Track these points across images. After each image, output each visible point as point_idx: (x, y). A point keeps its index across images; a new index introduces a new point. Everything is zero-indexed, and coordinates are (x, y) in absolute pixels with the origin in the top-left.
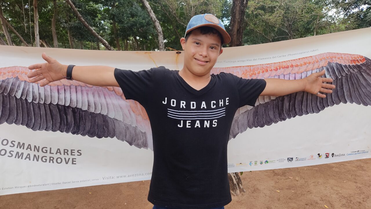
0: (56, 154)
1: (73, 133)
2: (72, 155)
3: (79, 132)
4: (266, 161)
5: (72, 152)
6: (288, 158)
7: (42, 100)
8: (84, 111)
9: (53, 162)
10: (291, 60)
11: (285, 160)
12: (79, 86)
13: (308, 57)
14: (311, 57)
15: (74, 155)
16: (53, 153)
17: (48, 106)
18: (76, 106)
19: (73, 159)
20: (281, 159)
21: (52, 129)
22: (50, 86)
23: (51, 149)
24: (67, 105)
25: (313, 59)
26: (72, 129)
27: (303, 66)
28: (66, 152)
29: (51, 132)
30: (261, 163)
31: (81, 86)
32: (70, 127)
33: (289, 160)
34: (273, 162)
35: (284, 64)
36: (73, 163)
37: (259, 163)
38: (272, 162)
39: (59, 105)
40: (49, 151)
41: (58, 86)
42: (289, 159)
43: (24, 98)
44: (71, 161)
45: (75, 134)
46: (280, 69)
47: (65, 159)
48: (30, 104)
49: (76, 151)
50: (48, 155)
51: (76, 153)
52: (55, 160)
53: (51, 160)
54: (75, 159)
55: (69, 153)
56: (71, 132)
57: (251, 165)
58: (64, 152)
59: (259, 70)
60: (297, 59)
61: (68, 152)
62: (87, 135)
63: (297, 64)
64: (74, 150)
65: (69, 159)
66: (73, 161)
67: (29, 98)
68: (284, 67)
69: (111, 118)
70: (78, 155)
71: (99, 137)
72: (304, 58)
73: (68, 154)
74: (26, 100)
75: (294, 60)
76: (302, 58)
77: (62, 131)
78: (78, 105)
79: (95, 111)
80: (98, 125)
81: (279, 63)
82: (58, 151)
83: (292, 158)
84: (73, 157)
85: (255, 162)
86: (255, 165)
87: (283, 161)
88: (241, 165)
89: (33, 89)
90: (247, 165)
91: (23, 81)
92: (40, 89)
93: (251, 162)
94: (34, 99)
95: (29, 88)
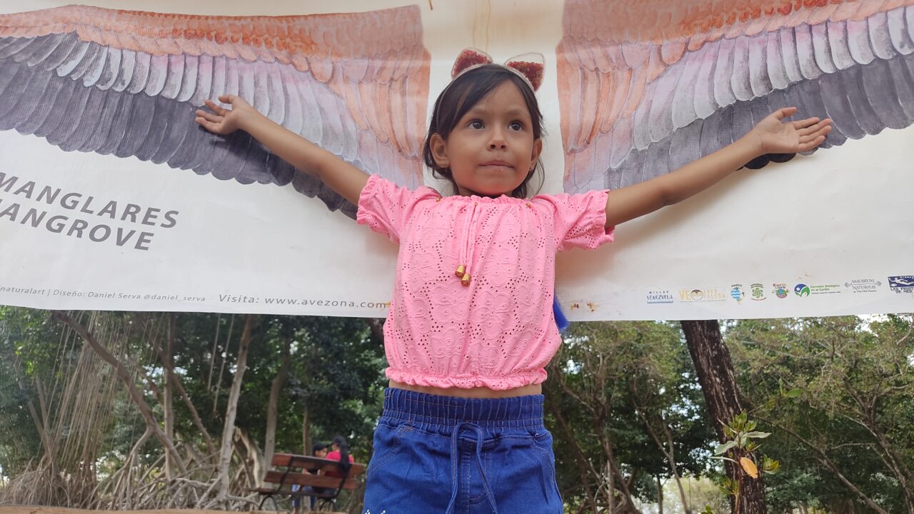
0: (100, 214)
1: (173, 165)
2: (145, 222)
3: (190, 164)
4: (801, 286)
5: (148, 215)
6: (893, 278)
7: (123, 84)
9: (79, 235)
11: (880, 284)
12: (221, 57)
15: (153, 224)
16: (91, 212)
17: (131, 97)
19: (143, 234)
20: (864, 281)
22: (149, 56)
23: (90, 199)
24: (184, 98)
26: (173, 155)
28: (131, 212)
29: (111, 157)
30: (781, 293)
31: (227, 59)
32: (171, 150)
33: (899, 285)
34: (831, 289)
36: (138, 246)
37: (769, 291)
38: (825, 289)
39: (163, 97)
40: (80, 206)
41: (170, 55)
42: (897, 281)
43: (75, 77)
44: (134, 239)
45: (178, 168)
47: (120, 231)
48: (85, 90)
49: (161, 214)
50: (75, 215)
51: (160, 220)
52: (86, 232)
53: (78, 228)
54: (152, 235)
55: (140, 216)
56: (168, 163)
57: (739, 299)
58: (127, 213)
61: (136, 215)
62: (210, 173)
64: (158, 210)
65: (132, 232)
66: (141, 239)
67: (89, 77)
70: (163, 225)
73: (133, 220)
74: (80, 81)
77: (142, 158)
82: (110, 209)
83: (910, 280)
84: (147, 228)
85: (755, 288)
86: (755, 298)
87: (874, 287)
88: (697, 297)
89: (108, 60)
90: (724, 296)
91: (87, 42)
92: (125, 63)
93: (737, 289)
94: (102, 79)
95: (98, 58)
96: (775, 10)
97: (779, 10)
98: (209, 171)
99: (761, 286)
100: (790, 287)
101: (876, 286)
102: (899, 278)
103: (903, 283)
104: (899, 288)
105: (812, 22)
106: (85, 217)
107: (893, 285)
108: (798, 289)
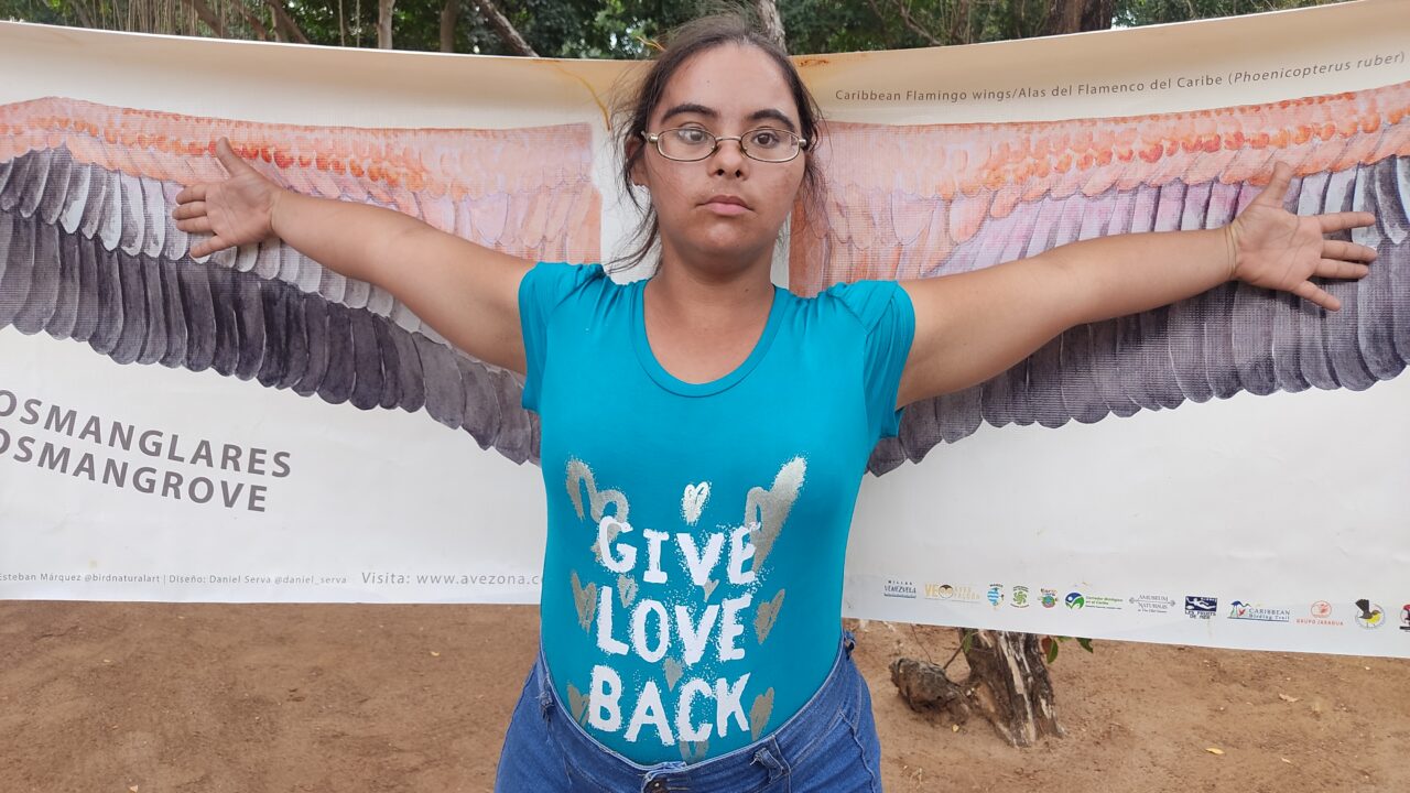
0: (194, 461)
1: (267, 381)
2: (251, 470)
3: (286, 380)
4: (1074, 595)
5: (253, 460)
6: (1191, 599)
7: (156, 243)
8: (306, 296)
9: (177, 496)
10: (1242, 109)
11: (1173, 603)
13: (1331, 98)
14: (1350, 96)
15: (262, 472)
16: (182, 460)
17: (173, 266)
18: (279, 274)
19: (254, 488)
20: (1154, 598)
21: (188, 358)
23: (175, 438)
24: (246, 267)
25: (1355, 112)
26: (260, 364)
27: (1294, 146)
28: (231, 456)
30: (1049, 601)
32: (255, 357)
33: (1197, 608)
34: (1111, 604)
35: (1202, 129)
36: (252, 507)
37: (1034, 597)
38: (1102, 602)
39: (217, 266)
40: (165, 450)
42: (1196, 603)
43: (89, 233)
44: (245, 495)
45: (273, 387)
46: (1171, 153)
47: (224, 484)
48: (110, 257)
49: (269, 458)
50: (162, 464)
51: (270, 466)
52: (184, 489)
53: (172, 483)
54: (264, 489)
55: (244, 461)
56: (258, 377)
57: (995, 603)
58: (226, 457)
59: (1068, 151)
60: (1270, 106)
61: (239, 460)
62: (316, 394)
63: (1264, 131)
64: (264, 452)
65: (240, 487)
66: (253, 498)
67: (107, 232)
68: (1194, 141)
69: (407, 332)
70: (275, 474)
71: (364, 404)
72: (1310, 101)
73: (237, 468)
74: (97, 239)
75: (1257, 108)
76: (1298, 103)
77: (224, 372)
78: (285, 272)
79: (344, 300)
80: (355, 355)
81: (1179, 116)
82: (203, 452)
83: (1213, 603)
84: (256, 480)
85: (1017, 591)
86: (1015, 603)
87: (1164, 607)
88: (946, 594)
89: (124, 197)
90: (978, 597)
91: (87, 166)
92: (150, 202)
93: (996, 589)
94: (126, 238)
95: (109, 197)
96: (1136, 154)
97: (1142, 155)
98: (314, 390)
99: (1026, 589)
100: (1061, 596)
101: (1169, 606)
102: (1199, 599)
103: (1202, 606)
104: (1196, 612)
105: (1192, 179)
106: (175, 467)
107: (1190, 607)
108: (1070, 599)
